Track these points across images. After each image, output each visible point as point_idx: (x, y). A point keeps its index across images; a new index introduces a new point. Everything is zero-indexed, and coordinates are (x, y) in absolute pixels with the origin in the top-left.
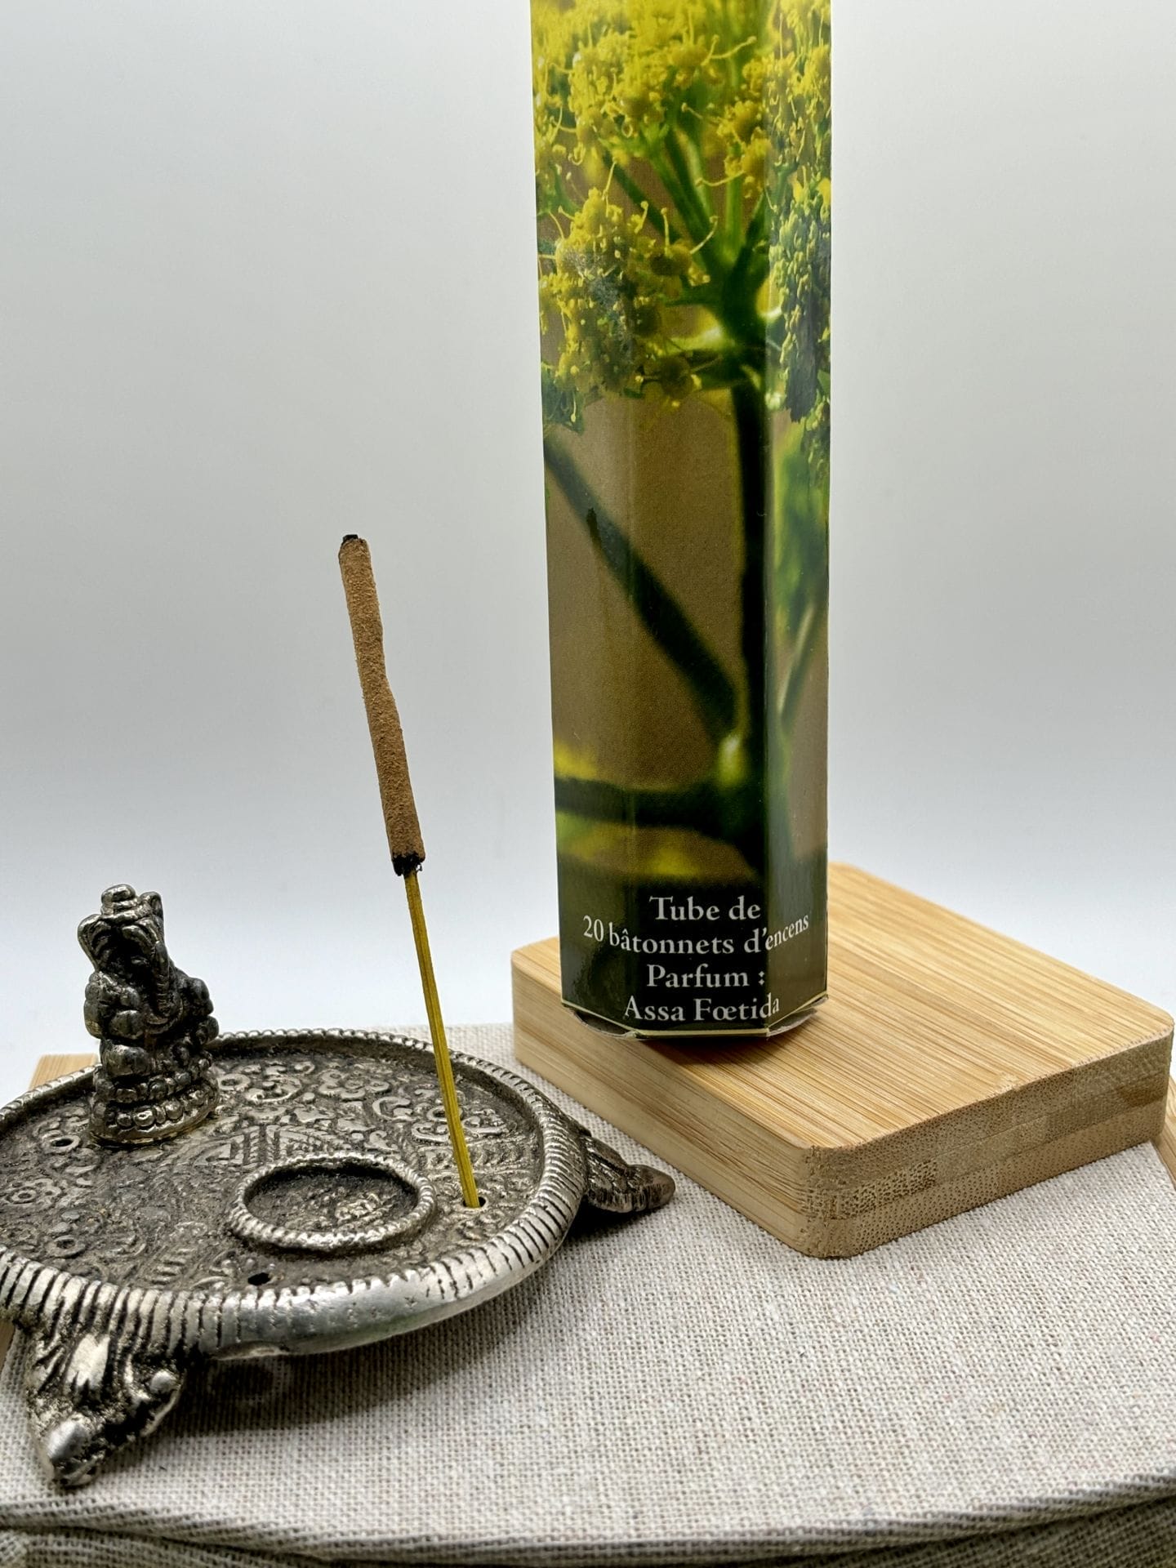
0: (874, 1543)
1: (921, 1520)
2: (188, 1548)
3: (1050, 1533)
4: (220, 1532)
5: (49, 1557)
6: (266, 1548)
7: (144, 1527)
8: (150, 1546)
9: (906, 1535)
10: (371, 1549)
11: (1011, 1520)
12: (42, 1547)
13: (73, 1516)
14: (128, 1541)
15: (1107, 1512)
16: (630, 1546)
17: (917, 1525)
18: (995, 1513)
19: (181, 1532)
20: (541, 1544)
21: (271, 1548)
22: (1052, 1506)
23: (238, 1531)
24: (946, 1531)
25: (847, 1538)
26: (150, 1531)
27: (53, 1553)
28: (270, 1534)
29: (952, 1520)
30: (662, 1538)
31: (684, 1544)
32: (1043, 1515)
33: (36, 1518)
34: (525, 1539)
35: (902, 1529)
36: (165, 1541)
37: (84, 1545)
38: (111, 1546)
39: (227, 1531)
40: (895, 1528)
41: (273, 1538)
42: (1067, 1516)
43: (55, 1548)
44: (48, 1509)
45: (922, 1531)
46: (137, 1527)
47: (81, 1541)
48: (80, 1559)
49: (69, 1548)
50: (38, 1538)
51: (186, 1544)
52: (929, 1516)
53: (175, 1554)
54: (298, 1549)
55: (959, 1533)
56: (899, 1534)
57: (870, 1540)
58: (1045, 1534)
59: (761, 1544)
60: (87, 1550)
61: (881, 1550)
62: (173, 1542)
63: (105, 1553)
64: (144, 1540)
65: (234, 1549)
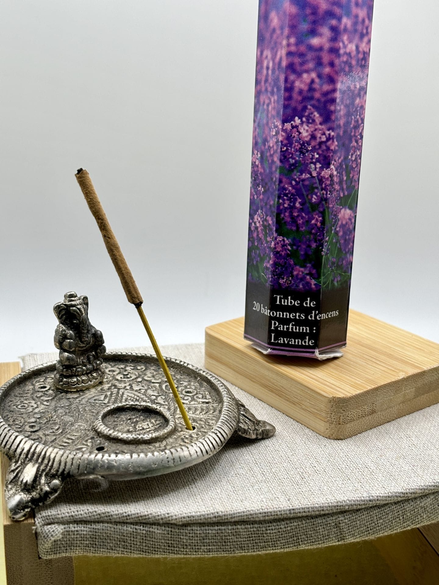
0: (372, 504)
1: (387, 495)
2: (125, 524)
3: (427, 498)
4: (138, 517)
5: (71, 533)
6: (156, 521)
7: (108, 518)
8: (111, 525)
9: (383, 500)
10: (197, 518)
11: (416, 493)
12: (68, 529)
13: (80, 516)
14: (101, 524)
16: (290, 510)
17: (386, 497)
18: (411, 491)
19: (123, 518)
20: (259, 512)
21: (158, 522)
22: (429, 488)
23: (145, 516)
24: (396, 498)
25: (363, 503)
26: (110, 519)
27: (72, 531)
28: (158, 516)
29: (397, 495)
30: (301, 506)
31: (309, 508)
32: (426, 491)
33: (66, 518)
34: (252, 510)
35: (382, 498)
36: (116, 523)
37: (84, 527)
38: (95, 527)
39: (141, 516)
40: (379, 498)
41: (160, 517)
42: (433, 491)
43: (73, 529)
44: (70, 514)
45: (388, 499)
46: (106, 518)
47: (83, 525)
48: (83, 532)
49: (79, 529)
50: (66, 526)
51: (124, 523)
52: (390, 493)
53: (120, 527)
54: (169, 520)
55: (399, 499)
56: (380, 500)
57: (371, 503)
58: (426, 498)
59: (335, 507)
60: (85, 529)
61: (374, 507)
62: (120, 522)
63: (92, 530)
64: (108, 523)
65: (144, 523)
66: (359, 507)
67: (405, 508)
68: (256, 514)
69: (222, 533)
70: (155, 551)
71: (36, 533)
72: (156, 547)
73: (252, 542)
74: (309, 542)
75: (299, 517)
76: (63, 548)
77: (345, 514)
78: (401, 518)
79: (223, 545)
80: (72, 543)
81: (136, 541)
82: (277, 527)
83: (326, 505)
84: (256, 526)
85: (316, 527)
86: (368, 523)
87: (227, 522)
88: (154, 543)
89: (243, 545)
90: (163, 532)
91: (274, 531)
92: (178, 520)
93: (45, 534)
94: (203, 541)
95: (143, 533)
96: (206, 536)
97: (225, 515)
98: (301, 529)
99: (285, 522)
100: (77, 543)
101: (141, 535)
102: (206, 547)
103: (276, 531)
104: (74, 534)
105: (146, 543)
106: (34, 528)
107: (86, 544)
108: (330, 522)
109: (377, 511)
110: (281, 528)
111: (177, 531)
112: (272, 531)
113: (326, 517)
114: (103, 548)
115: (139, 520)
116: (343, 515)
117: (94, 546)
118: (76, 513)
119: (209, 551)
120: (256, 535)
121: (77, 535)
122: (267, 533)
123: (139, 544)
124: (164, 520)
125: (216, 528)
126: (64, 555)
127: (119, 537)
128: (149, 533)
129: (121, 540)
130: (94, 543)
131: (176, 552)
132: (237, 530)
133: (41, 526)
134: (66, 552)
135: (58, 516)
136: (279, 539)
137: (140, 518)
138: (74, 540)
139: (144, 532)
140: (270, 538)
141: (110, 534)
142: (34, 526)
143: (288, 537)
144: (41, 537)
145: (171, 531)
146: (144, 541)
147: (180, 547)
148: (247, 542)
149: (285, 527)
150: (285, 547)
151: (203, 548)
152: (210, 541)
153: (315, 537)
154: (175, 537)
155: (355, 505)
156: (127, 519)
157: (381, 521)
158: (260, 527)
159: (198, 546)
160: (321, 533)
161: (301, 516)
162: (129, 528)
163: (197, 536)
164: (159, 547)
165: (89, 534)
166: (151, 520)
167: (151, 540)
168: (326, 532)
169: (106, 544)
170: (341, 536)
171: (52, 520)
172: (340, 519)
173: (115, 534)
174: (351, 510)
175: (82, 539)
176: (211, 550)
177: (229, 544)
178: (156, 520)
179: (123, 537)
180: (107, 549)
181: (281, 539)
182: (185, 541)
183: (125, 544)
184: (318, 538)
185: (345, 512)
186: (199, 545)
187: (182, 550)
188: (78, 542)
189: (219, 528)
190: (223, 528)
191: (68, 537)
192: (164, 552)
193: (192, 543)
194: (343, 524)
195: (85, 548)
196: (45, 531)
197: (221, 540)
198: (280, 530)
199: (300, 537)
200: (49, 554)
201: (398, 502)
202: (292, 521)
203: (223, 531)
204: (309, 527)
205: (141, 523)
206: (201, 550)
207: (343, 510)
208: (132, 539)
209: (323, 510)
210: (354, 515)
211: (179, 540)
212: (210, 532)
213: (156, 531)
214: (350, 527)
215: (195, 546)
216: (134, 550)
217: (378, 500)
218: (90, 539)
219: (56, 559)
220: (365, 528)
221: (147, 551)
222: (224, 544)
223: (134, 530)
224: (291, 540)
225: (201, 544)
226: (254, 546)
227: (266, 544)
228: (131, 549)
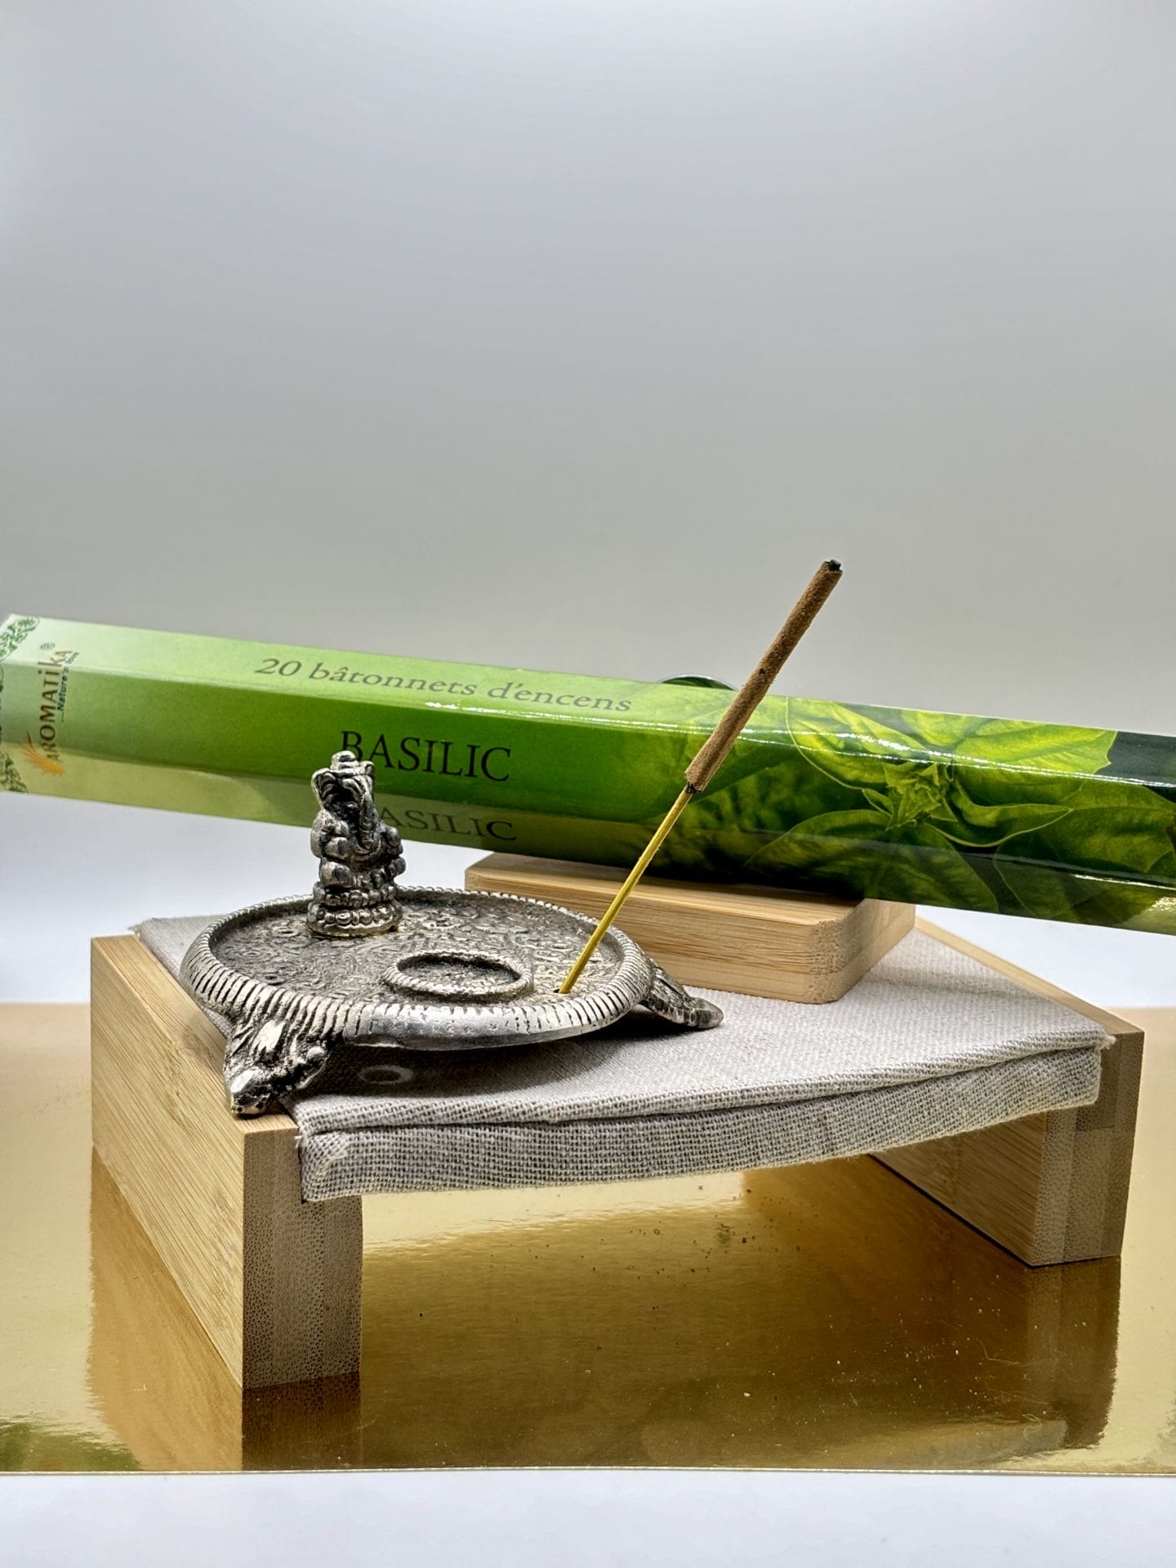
0: (877, 1083)
2: (458, 1128)
3: (968, 1076)
4: (481, 1112)
5: (361, 1149)
6: (513, 1119)
8: (432, 1131)
9: (894, 1078)
10: (585, 1109)
11: (949, 1067)
12: (356, 1141)
14: (415, 1129)
15: (997, 1064)
16: (742, 1092)
18: (940, 1062)
20: (689, 1095)
23: (494, 1109)
24: (916, 1074)
25: (863, 1080)
26: (431, 1120)
27: (363, 1145)
28: (517, 1108)
29: (918, 1067)
30: (759, 1085)
31: (773, 1088)
32: (965, 1064)
33: (353, 1121)
34: (679, 1093)
35: (893, 1074)
36: (442, 1127)
37: (384, 1137)
38: (403, 1136)
39: (486, 1110)
40: (888, 1071)
41: (520, 1110)
42: (977, 1065)
43: (366, 1141)
44: (360, 1113)
45: (902, 1074)
46: (423, 1118)
47: (382, 1134)
48: (382, 1147)
49: (374, 1140)
50: (352, 1135)
52: (905, 1065)
53: (449, 1133)
55: (923, 1076)
56: (890, 1076)
57: (875, 1081)
58: (966, 1076)
59: (816, 1086)
60: (386, 1140)
61: (880, 1089)
62: (447, 1125)
63: (399, 1142)
64: (426, 1126)
65: (490, 1124)
66: (857, 1088)
67: (932, 1093)
68: (684, 1098)
69: (628, 1136)
70: (510, 1176)
71: (300, 1150)
72: (513, 1167)
73: (679, 1153)
74: (775, 1152)
75: (756, 1106)
76: (346, 1180)
77: (834, 1101)
78: (926, 1113)
79: (629, 1160)
80: (362, 1169)
81: (478, 1158)
82: (721, 1123)
83: (803, 1082)
84: (686, 1121)
85: (786, 1124)
86: (872, 1120)
87: (635, 1116)
88: (509, 1161)
89: (664, 1160)
90: (526, 1138)
91: (716, 1131)
92: (552, 1114)
93: (316, 1150)
94: (595, 1152)
95: (489, 1143)
96: (600, 1143)
97: (632, 1103)
98: (761, 1128)
99: (735, 1114)
100: (371, 1169)
101: (487, 1145)
102: (600, 1165)
103: (720, 1131)
104: (367, 1151)
105: (494, 1161)
106: (297, 1138)
107: (388, 1169)
108: (810, 1115)
109: (885, 1097)
110: (727, 1126)
111: (551, 1134)
112: (712, 1132)
113: (802, 1106)
114: (417, 1177)
115: (483, 1117)
116: (829, 1102)
117: (402, 1173)
118: (370, 1110)
119: (606, 1173)
120: (685, 1140)
121: (372, 1151)
122: (705, 1136)
123: (482, 1164)
124: (527, 1116)
125: (618, 1126)
126: (346, 1193)
127: (446, 1154)
128: (500, 1142)
129: (450, 1159)
130: (402, 1167)
131: (547, 1177)
132: (653, 1131)
133: (309, 1137)
134: (351, 1188)
135: (338, 1117)
136: (725, 1147)
137: (485, 1114)
138: (366, 1163)
139: (492, 1140)
140: (709, 1144)
141: (431, 1147)
142: (297, 1135)
143: (740, 1145)
144: (310, 1157)
145: (540, 1136)
146: (492, 1158)
147: (555, 1165)
148: (671, 1153)
149: (734, 1124)
150: (735, 1162)
151: (595, 1165)
152: (608, 1152)
153: (785, 1145)
154: (546, 1146)
155: (850, 1083)
156: (461, 1117)
157: (894, 1117)
158: (692, 1124)
159: (586, 1162)
160: (795, 1137)
161: (760, 1103)
162: (466, 1135)
163: (585, 1144)
164: (518, 1168)
165: (393, 1150)
166: (504, 1116)
167: (504, 1154)
168: (803, 1134)
169: (424, 1169)
170: (827, 1143)
171: (328, 1125)
172: (826, 1109)
173: (438, 1147)
174: (844, 1095)
175: (382, 1160)
176: (609, 1171)
177: (639, 1157)
178: (514, 1115)
179: (454, 1153)
180: (425, 1177)
181: (728, 1146)
182: (564, 1153)
183: (458, 1165)
184: (790, 1145)
185: (834, 1097)
186: (588, 1159)
187: (559, 1171)
188: (374, 1166)
189: (622, 1126)
190: (630, 1126)
191: (356, 1157)
192: (527, 1177)
193: (577, 1156)
194: (832, 1120)
195: (385, 1178)
196: (317, 1146)
197: (626, 1151)
198: (726, 1130)
199: (759, 1144)
200: (322, 1192)
201: (920, 1083)
202: (746, 1112)
203: (630, 1133)
204: (775, 1124)
205: (484, 1124)
206: (593, 1171)
207: (830, 1093)
208: (470, 1155)
209: (797, 1092)
210: (848, 1102)
211: (555, 1152)
212: (608, 1134)
213: (513, 1136)
214: (843, 1127)
215: (581, 1162)
216: (472, 1177)
217: (886, 1076)
218: (394, 1160)
219: (332, 1202)
220: (867, 1129)
221: (496, 1177)
222: (631, 1157)
223: (475, 1138)
224: (744, 1148)
225: (592, 1159)
226: (682, 1161)
227: (703, 1156)
228: (467, 1175)
